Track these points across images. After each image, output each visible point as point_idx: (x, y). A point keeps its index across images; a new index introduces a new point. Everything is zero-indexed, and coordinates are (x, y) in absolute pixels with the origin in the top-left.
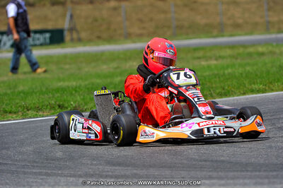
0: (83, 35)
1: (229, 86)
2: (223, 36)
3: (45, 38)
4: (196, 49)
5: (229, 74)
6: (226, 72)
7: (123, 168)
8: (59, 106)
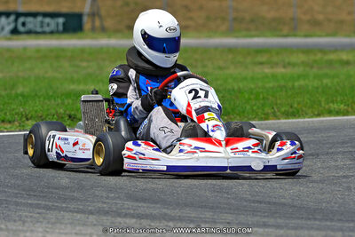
0: (109, 23)
1: (299, 104)
2: (295, 36)
3: (57, 24)
4: (260, 50)
5: (300, 87)
6: (296, 84)
7: (149, 205)
8: (70, 117)
